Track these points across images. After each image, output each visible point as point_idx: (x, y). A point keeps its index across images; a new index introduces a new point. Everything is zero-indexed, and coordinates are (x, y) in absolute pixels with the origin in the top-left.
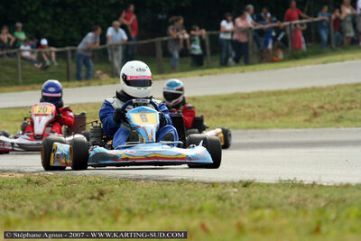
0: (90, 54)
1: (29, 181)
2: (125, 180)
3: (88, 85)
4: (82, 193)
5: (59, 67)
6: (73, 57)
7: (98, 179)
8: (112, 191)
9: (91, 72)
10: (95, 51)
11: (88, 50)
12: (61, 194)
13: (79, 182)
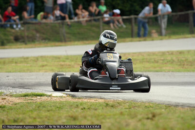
0: (146, 20)
1: (107, 105)
2: (168, 106)
3: (145, 40)
4: (141, 114)
5: (126, 28)
6: (135, 22)
7: (151, 105)
8: (160, 114)
9: (147, 32)
10: (150, 18)
11: (145, 18)
12: (128, 115)
13: (139, 107)
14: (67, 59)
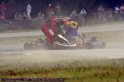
14: (34, 37)
